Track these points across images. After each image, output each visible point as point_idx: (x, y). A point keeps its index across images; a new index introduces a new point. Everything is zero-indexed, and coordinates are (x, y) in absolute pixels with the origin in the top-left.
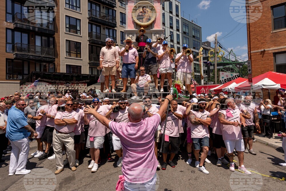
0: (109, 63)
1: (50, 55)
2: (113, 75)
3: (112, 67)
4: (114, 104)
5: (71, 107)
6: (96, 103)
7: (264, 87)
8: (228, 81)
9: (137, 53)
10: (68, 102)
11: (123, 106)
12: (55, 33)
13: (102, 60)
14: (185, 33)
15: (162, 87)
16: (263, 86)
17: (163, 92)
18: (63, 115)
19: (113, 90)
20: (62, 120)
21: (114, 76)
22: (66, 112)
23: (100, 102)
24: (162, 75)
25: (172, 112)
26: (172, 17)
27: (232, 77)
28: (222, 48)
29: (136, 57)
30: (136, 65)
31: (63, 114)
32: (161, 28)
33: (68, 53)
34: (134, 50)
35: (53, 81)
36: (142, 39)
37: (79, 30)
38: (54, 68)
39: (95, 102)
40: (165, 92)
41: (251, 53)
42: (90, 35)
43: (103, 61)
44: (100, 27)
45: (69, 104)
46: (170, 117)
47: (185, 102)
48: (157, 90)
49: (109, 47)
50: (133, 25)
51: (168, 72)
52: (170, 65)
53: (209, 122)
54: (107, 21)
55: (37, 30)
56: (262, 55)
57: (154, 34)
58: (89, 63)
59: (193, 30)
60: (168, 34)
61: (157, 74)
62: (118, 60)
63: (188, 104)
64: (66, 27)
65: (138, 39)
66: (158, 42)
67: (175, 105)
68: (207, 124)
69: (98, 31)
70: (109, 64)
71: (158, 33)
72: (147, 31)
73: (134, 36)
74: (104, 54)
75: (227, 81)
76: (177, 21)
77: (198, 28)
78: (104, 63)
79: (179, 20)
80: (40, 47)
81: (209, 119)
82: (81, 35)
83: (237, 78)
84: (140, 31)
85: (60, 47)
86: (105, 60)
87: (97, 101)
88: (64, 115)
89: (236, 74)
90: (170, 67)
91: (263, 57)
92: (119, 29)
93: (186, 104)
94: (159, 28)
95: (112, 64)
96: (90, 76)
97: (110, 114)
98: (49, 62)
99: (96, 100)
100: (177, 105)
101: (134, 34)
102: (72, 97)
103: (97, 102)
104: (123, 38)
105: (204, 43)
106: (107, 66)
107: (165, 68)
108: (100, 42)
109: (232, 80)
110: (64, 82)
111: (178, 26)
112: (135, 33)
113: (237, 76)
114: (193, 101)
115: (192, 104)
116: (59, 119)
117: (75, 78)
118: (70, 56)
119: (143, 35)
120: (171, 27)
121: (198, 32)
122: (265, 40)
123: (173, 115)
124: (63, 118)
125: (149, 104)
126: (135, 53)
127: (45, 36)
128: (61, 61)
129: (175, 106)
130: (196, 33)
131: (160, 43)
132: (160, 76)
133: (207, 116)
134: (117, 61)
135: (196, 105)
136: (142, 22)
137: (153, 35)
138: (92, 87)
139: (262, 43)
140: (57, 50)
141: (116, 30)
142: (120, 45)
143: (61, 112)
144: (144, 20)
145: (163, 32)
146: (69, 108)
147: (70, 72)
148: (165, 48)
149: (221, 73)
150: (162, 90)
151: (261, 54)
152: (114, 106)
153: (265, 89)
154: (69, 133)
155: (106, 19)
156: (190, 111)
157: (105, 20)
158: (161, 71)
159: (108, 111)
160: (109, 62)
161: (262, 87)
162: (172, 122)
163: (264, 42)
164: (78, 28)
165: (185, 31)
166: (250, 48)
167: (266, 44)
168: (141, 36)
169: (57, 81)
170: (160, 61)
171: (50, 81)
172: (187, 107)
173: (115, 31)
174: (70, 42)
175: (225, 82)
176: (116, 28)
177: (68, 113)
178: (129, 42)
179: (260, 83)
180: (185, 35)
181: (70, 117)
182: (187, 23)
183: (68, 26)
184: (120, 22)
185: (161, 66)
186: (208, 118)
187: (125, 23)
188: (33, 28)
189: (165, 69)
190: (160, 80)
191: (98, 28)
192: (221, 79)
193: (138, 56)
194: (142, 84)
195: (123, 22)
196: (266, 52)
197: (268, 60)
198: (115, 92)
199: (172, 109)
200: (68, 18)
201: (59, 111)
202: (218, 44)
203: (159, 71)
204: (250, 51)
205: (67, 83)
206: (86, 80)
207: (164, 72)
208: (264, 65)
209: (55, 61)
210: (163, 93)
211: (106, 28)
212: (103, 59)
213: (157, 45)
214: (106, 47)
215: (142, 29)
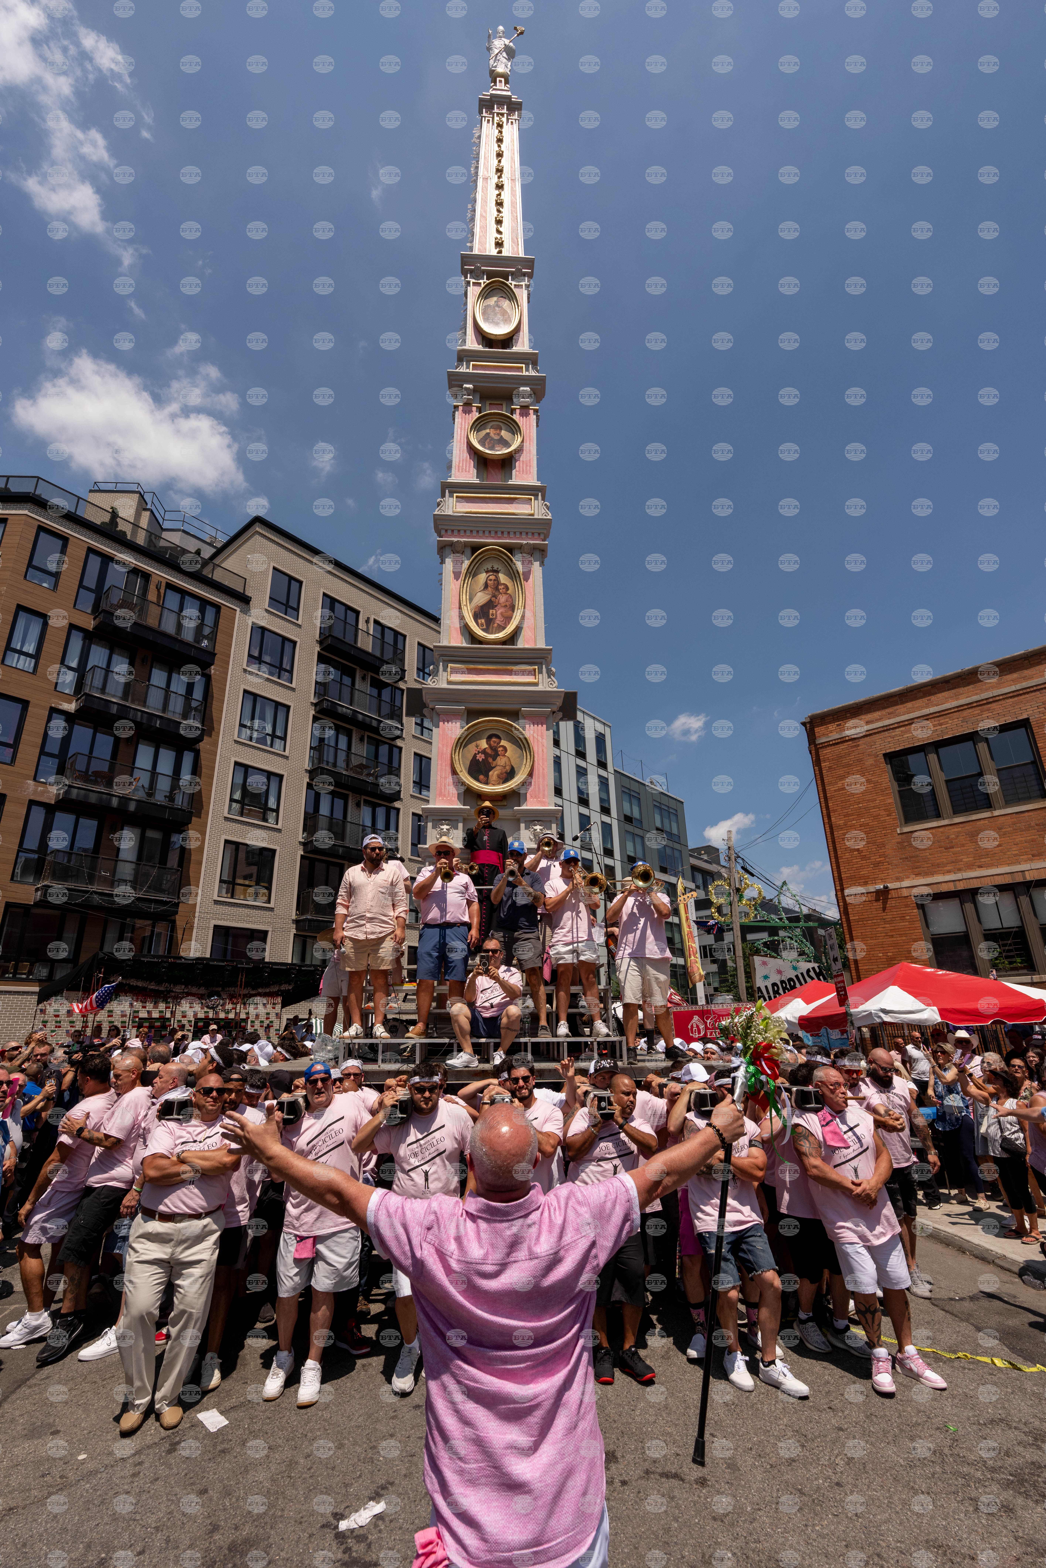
0: (368, 925)
1: (162, 891)
2: (382, 968)
3: (381, 940)
4: (389, 1087)
5: (215, 1100)
6: (320, 1084)
7: (887, 1018)
8: (784, 989)
9: (472, 889)
10: (207, 1081)
11: (427, 1100)
12: (194, 819)
13: (344, 911)
14: (628, 819)
15: (563, 1016)
16: (882, 1015)
17: (567, 1036)
18: (181, 1137)
19: (379, 1030)
20: (175, 1159)
21: (385, 973)
22: (194, 1122)
23: (335, 1080)
24: (561, 969)
25: (617, 1123)
26: (586, 770)
27: (797, 976)
28: (752, 875)
29: (469, 903)
30: (474, 932)
31: (184, 1133)
32: (549, 804)
33: (225, 886)
34: (462, 879)
35: (162, 989)
36: (485, 838)
37: (272, 810)
38: (171, 937)
39: (316, 1081)
40: (574, 1036)
41: (843, 897)
42: (310, 823)
43: (346, 916)
44: (345, 798)
45: (211, 1090)
46: (610, 1144)
47: (656, 1080)
48: (543, 1028)
49: (374, 865)
50: (453, 791)
51: (582, 958)
52: (590, 934)
53: (761, 1169)
54: (371, 779)
55: (132, 807)
56: (880, 903)
57: (525, 822)
58: (296, 922)
59: (657, 811)
60: (572, 827)
61: (541, 969)
62: (402, 915)
63: (674, 1087)
64: (232, 800)
65: (471, 840)
66: (543, 851)
67: (628, 1094)
68: (755, 1178)
69: (338, 815)
70: (369, 927)
71: (540, 821)
72: (502, 813)
73: (457, 828)
74: (352, 891)
75: (781, 991)
76: (603, 783)
77: (673, 804)
78: (351, 925)
79: (607, 779)
80: (133, 866)
81: (758, 1153)
82: (279, 826)
83: (812, 978)
84: (481, 811)
85: (201, 864)
86: (356, 911)
87: (322, 1075)
88: (187, 1137)
89: (810, 965)
90: (590, 938)
91: (884, 909)
92: (407, 807)
93: (662, 1086)
94: (544, 804)
95: (378, 929)
96: (300, 971)
97: (377, 1131)
98: (156, 918)
99: (319, 1072)
100: (635, 1094)
101: (457, 821)
102: (216, 1057)
103: (324, 1080)
104: (419, 836)
105: (698, 850)
106: (362, 937)
107: (572, 943)
108: (341, 850)
109: (798, 985)
110: (202, 991)
111: (604, 797)
112: (461, 819)
113: (812, 974)
114: (688, 1072)
115: (690, 1087)
116: (163, 1156)
117: (242, 978)
118: (232, 897)
119: (488, 826)
120: (584, 801)
121: (673, 818)
122: (884, 856)
123: (623, 1135)
124: (178, 1149)
125: (525, 1092)
126: (466, 887)
127: (154, 828)
128: (197, 914)
129: (626, 1098)
130: (666, 821)
131: (551, 856)
132: (554, 973)
133: (750, 1141)
134: (397, 918)
135: (702, 1091)
136: (487, 783)
137: (522, 826)
138: (300, 1009)
139: (877, 865)
140: (191, 874)
141: (398, 810)
142: (410, 860)
143: (172, 1125)
144: (494, 774)
145: (557, 817)
146: (209, 1103)
147: (225, 955)
148: (569, 874)
149: (757, 960)
150: (563, 1029)
151: (877, 900)
152: (390, 1098)
153: (891, 1024)
154: (208, 1214)
155: (369, 775)
156: (686, 1118)
157: (363, 777)
158: (558, 953)
159: (368, 1117)
160: (371, 920)
161: (880, 1017)
162: (615, 1167)
163: (880, 862)
164: (272, 803)
165: (629, 814)
166: (840, 879)
167: (887, 869)
168: (484, 827)
169: (178, 989)
170: (552, 919)
171: (152, 986)
172: (673, 1099)
173: (393, 814)
174: (237, 849)
175: (776, 992)
176: (397, 804)
177: (200, 1129)
178: (444, 851)
179: (872, 1005)
180: (629, 828)
181: (209, 1141)
182: (635, 786)
183: (237, 796)
184: (412, 784)
185: (557, 938)
186: (753, 1149)
187: (428, 788)
188: (119, 803)
189: (571, 947)
190: (553, 988)
191: (339, 803)
192: (760, 983)
193: (476, 900)
194: (492, 1006)
195: (422, 783)
196: (893, 894)
197: (903, 918)
198: (386, 1035)
199: (617, 1109)
200: (243, 769)
201: (168, 1120)
202: (739, 860)
203: (549, 957)
204: (842, 890)
205: (210, 995)
206: (281, 985)
207: (569, 959)
208: (892, 936)
209: (177, 913)
210: (569, 1040)
211: (366, 802)
212: (347, 907)
213: (538, 863)
214: (362, 865)
215: (486, 807)
